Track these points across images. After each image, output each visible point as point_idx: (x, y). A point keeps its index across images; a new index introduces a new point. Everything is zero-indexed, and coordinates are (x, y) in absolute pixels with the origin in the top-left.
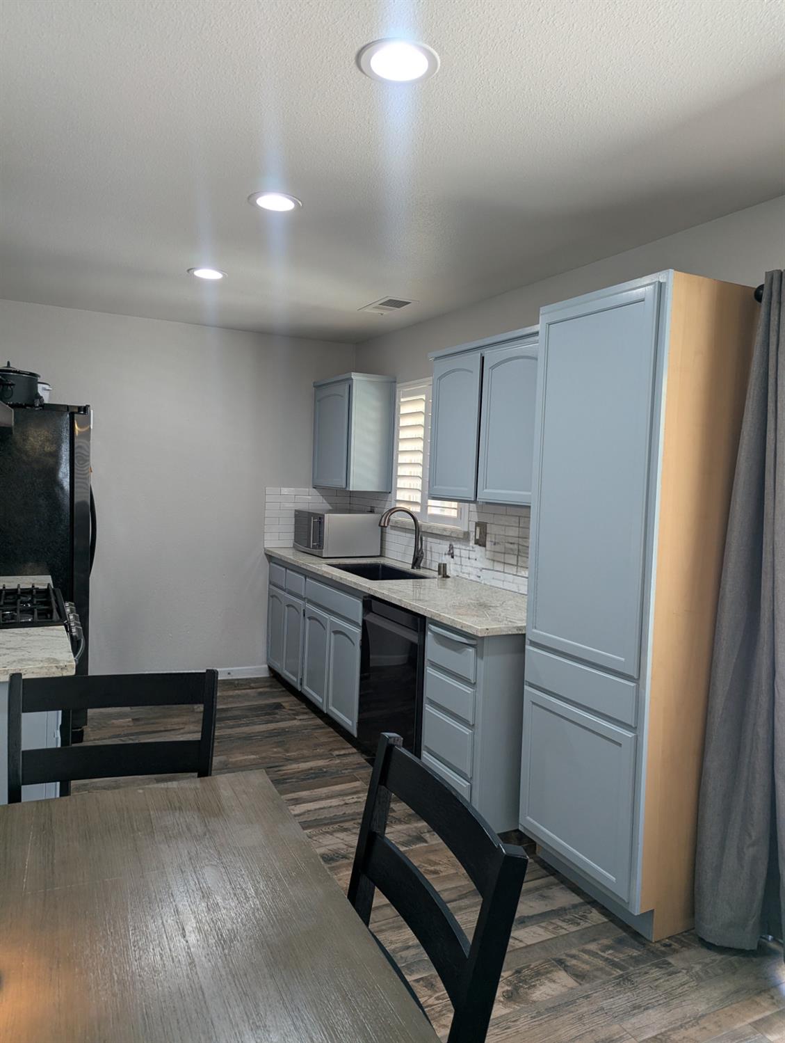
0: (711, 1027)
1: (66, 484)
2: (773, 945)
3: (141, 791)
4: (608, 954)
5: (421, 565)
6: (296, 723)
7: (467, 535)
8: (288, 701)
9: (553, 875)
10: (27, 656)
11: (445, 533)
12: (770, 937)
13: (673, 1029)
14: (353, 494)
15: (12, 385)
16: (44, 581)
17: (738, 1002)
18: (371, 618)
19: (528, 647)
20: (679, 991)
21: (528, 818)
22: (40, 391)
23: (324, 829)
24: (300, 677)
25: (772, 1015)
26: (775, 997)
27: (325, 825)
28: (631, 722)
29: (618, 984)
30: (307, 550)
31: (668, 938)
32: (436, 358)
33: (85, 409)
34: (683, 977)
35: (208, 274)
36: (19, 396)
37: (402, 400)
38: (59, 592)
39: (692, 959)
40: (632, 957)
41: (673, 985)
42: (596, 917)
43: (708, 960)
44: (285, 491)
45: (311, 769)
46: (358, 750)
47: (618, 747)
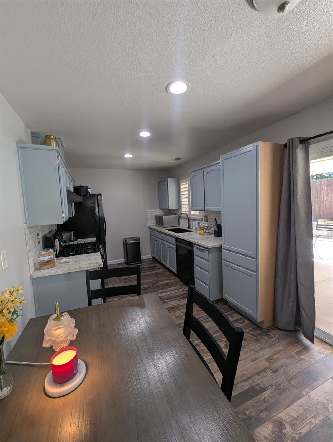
0: (284, 354)
1: (97, 214)
2: (298, 328)
3: (123, 301)
4: (251, 333)
5: (190, 228)
6: (160, 271)
7: (202, 219)
8: (158, 265)
9: (233, 310)
10: (91, 262)
11: (196, 219)
12: (297, 326)
13: (273, 355)
14: (170, 210)
15: (82, 190)
16: (94, 239)
17: (290, 346)
18: (178, 243)
19: (223, 250)
20: (273, 343)
21: (226, 295)
22: (89, 191)
23: (171, 300)
24: (160, 258)
25: (301, 350)
26: (302, 344)
27: (171, 298)
28: (255, 270)
29: (256, 342)
30: (159, 226)
31: (268, 327)
32: (191, 172)
33: (100, 195)
34: (274, 339)
35: (128, 156)
36: (84, 193)
37: (182, 184)
38: (98, 242)
39: (275, 333)
40: (258, 333)
41: (271, 341)
42: (247, 322)
43: (280, 334)
44: (152, 211)
45: (165, 283)
46: (177, 277)
47: (251, 277)
